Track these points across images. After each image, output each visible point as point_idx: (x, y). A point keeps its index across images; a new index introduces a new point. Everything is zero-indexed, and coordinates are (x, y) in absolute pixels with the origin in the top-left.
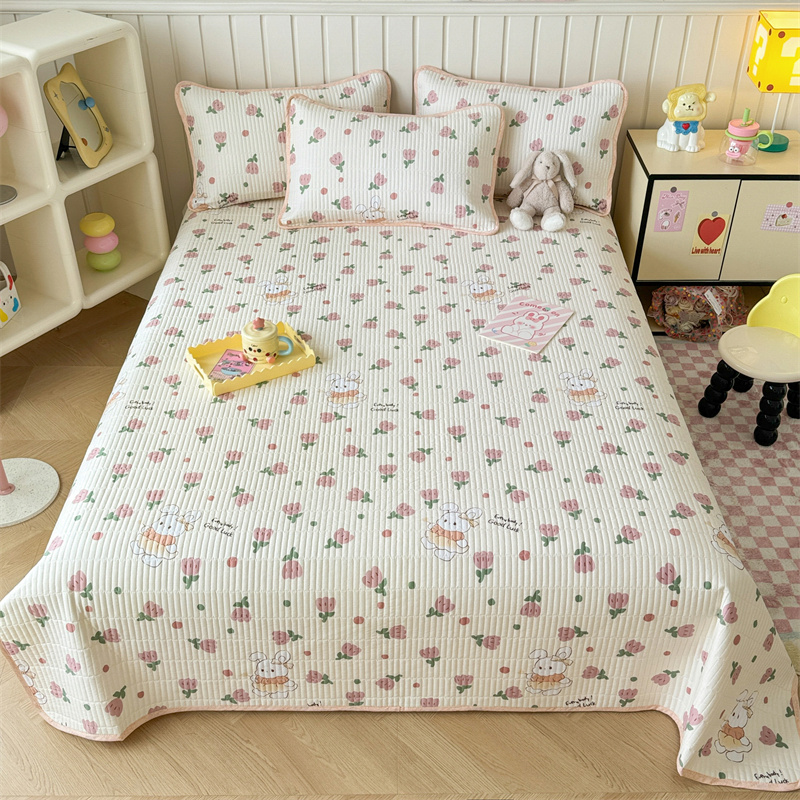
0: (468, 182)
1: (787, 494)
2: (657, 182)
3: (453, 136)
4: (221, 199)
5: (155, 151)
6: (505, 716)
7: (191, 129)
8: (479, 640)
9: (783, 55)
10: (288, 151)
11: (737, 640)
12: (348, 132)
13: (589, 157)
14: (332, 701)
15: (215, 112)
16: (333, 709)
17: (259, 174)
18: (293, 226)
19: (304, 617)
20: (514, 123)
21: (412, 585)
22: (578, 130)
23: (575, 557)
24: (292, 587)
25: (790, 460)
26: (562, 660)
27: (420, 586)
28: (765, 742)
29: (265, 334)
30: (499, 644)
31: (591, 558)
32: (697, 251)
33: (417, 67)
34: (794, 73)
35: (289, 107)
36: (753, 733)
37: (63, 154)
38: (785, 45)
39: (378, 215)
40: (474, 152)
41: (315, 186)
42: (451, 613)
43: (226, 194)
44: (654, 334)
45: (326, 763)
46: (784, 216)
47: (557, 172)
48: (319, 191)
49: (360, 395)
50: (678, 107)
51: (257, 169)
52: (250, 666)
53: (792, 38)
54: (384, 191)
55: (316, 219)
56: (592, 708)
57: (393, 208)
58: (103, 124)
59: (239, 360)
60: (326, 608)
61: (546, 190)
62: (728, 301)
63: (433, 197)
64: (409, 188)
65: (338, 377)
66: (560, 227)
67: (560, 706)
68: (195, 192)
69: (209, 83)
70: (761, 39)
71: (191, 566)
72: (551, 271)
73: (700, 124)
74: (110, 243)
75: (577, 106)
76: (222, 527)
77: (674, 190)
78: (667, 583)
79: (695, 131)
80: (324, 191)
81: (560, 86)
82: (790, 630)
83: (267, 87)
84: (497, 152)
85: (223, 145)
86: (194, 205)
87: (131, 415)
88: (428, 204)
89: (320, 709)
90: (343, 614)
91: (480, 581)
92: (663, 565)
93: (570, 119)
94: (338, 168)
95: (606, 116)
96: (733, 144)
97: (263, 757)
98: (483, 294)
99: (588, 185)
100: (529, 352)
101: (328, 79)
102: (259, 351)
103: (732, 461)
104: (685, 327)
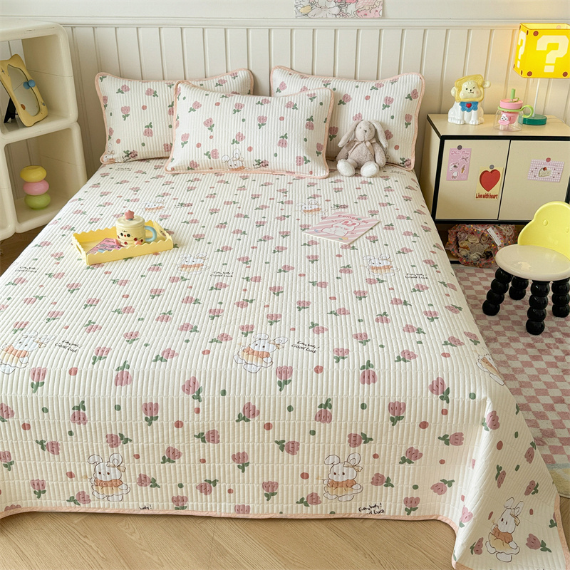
0: (306, 140)
1: (552, 367)
2: (446, 142)
3: (295, 107)
4: (125, 154)
5: (79, 121)
6: (307, 523)
7: (106, 106)
8: (281, 444)
9: (537, 49)
10: (174, 120)
11: (500, 446)
12: (218, 104)
13: (397, 126)
14: (160, 505)
15: (123, 93)
16: (161, 513)
17: (153, 137)
18: (176, 172)
19: (132, 421)
20: (341, 102)
21: (224, 393)
22: (389, 106)
23: (361, 372)
24: (122, 394)
25: (555, 344)
26: (353, 467)
27: (230, 393)
28: (531, 547)
29: (134, 223)
30: (298, 449)
31: (374, 373)
32: (480, 196)
33: (273, 66)
34: (547, 62)
35: (176, 89)
36: (520, 538)
37: (10, 119)
38: (538, 41)
39: (239, 164)
40: (311, 119)
41: (192, 142)
42: (256, 418)
43: (128, 151)
44: (452, 262)
45: (149, 555)
46: (545, 169)
47: (373, 135)
48: (195, 145)
49: (204, 267)
50: (463, 92)
51: (151, 133)
52: (89, 469)
53: (544, 36)
54: (243, 145)
55: (192, 167)
56: (382, 516)
57: (250, 158)
58: (40, 100)
59: (112, 244)
60: (151, 412)
61: (364, 149)
62: (507, 239)
63: (279, 150)
64: (262, 144)
65: (189, 256)
66: (374, 173)
67: (355, 513)
68: (106, 151)
69: (121, 75)
70: (522, 41)
71: (39, 374)
72: (365, 199)
73: (479, 104)
74: (42, 188)
75: (387, 90)
76: (70, 347)
77: (460, 147)
78: (438, 394)
79: (476, 109)
80: (199, 145)
81: (377, 79)
82: (553, 462)
83: (164, 79)
84: (328, 121)
85: (128, 115)
86: (105, 159)
87: (18, 275)
88: (276, 155)
89: (150, 512)
90: (165, 418)
91: (281, 390)
92: (435, 379)
93: (383, 99)
94: (209, 129)
95: (409, 97)
96: (504, 115)
97: (95, 548)
98: (311, 211)
99: (397, 147)
100: (341, 243)
101: (208, 75)
102: (129, 235)
103: (508, 344)
104: (474, 256)
